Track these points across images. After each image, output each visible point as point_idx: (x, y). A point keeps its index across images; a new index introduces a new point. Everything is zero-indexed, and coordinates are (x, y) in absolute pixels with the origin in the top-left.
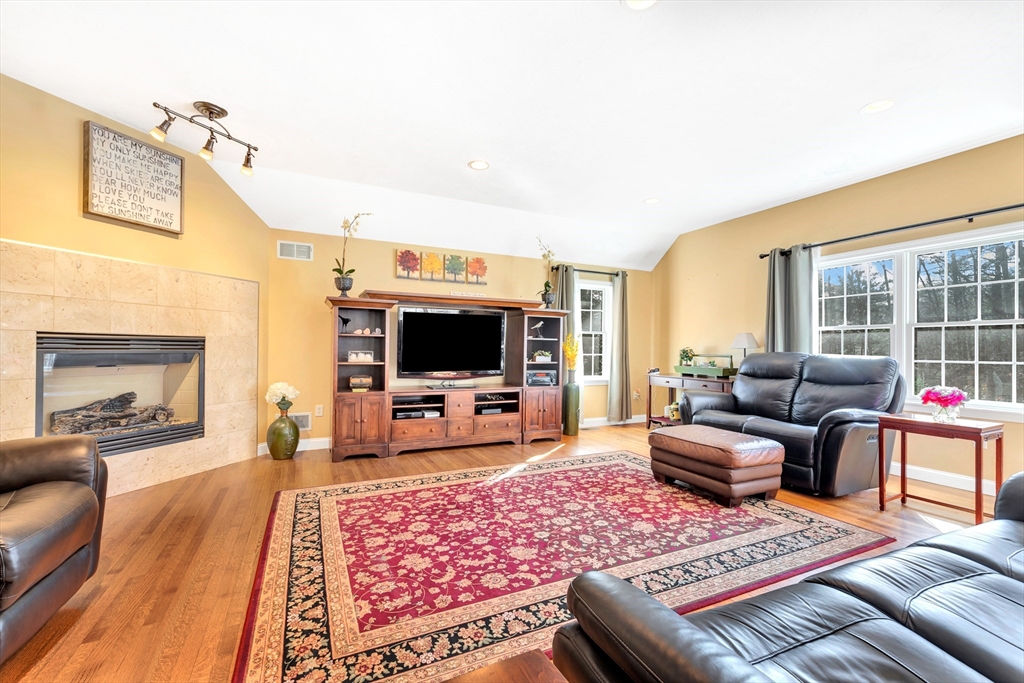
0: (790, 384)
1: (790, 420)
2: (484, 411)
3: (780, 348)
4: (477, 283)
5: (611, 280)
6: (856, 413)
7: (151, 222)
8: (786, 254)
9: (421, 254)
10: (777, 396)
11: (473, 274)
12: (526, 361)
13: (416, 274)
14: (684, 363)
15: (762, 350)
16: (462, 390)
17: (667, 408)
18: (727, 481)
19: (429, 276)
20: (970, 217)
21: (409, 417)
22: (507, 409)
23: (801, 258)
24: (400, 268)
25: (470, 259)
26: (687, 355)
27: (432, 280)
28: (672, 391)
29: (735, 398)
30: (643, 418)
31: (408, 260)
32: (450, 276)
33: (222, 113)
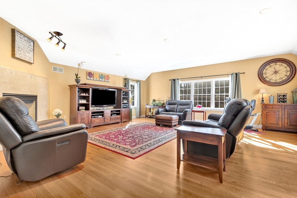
0: (176, 106)
1: (177, 112)
2: (113, 115)
3: (173, 99)
4: (107, 82)
5: (137, 82)
6: (188, 110)
7: (27, 60)
8: (174, 80)
9: (93, 73)
10: (174, 108)
11: (106, 79)
12: (122, 102)
13: (92, 79)
14: (153, 102)
15: (170, 99)
16: (108, 110)
17: (149, 113)
18: (171, 123)
19: (95, 79)
20: (201, 77)
21: (95, 117)
22: (118, 114)
23: (177, 81)
24: (88, 77)
25: (106, 75)
26: (154, 101)
27: (96, 80)
28: (150, 109)
29: (166, 109)
30: (145, 116)
31: (90, 74)
32: (101, 80)
33: (62, 35)
